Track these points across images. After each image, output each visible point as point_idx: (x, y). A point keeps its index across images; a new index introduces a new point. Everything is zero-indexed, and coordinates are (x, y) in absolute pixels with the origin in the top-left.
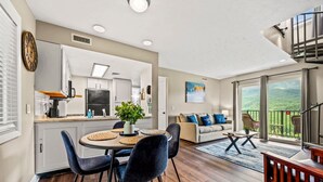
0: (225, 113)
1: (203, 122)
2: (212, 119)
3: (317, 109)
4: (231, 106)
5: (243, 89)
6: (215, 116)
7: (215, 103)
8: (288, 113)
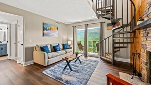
0: (69, 43)
1: (55, 49)
2: (61, 47)
3: (104, 41)
4: (72, 39)
5: (78, 30)
6: (63, 45)
7: (65, 37)
8: (95, 42)
